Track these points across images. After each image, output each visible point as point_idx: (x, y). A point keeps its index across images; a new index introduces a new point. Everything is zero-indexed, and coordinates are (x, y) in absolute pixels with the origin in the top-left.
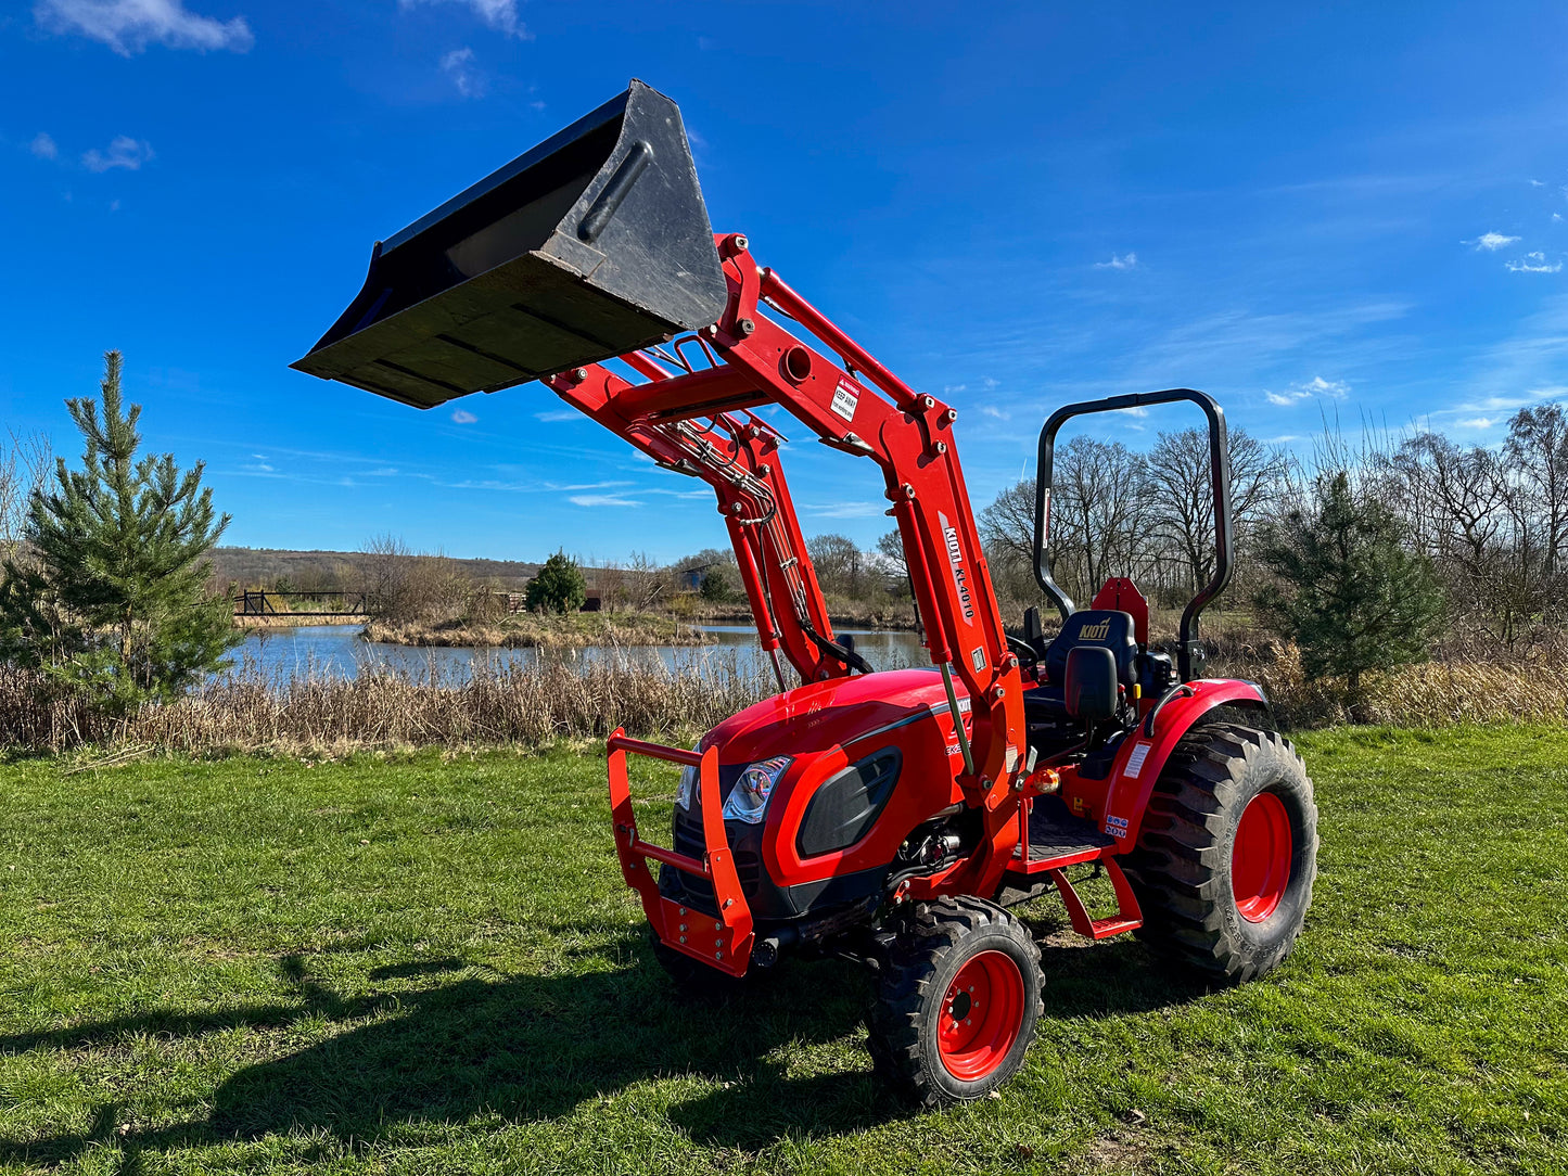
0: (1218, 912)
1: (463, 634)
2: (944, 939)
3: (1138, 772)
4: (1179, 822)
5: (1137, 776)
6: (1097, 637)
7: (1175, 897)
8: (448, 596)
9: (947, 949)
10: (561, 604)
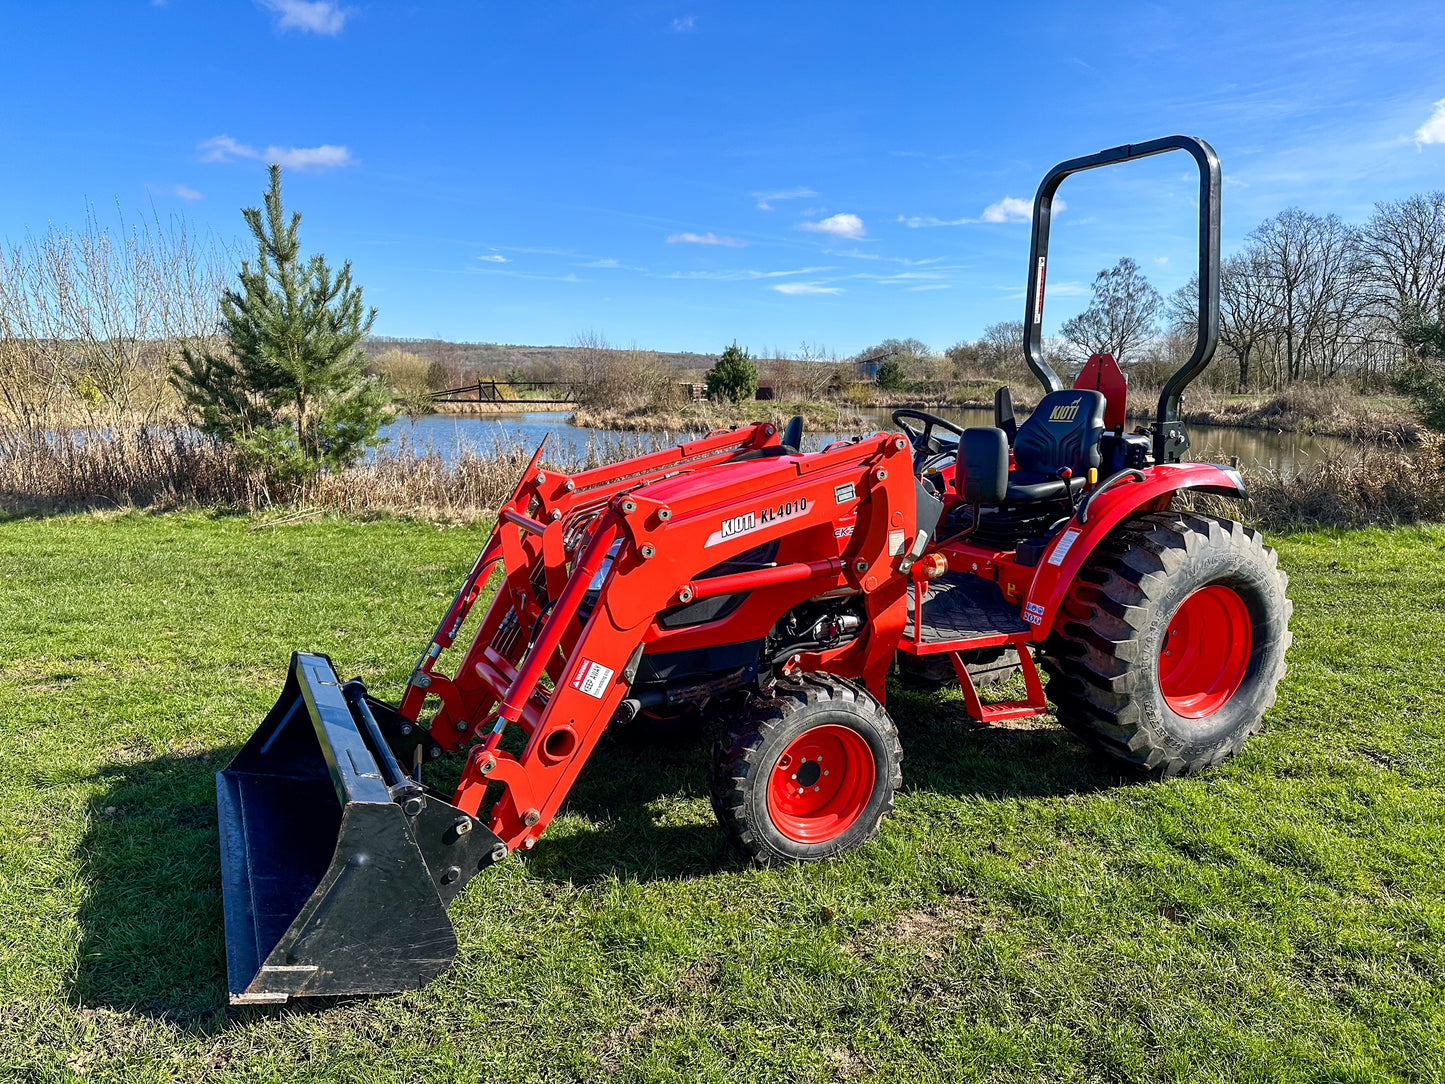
0: (1135, 706)
1: (649, 420)
2: (775, 713)
3: (1062, 559)
4: (1100, 613)
5: (1059, 564)
6: (1066, 419)
7: (1090, 688)
8: (637, 387)
9: (778, 722)
10: (734, 393)
